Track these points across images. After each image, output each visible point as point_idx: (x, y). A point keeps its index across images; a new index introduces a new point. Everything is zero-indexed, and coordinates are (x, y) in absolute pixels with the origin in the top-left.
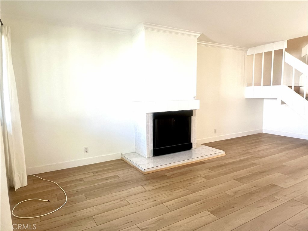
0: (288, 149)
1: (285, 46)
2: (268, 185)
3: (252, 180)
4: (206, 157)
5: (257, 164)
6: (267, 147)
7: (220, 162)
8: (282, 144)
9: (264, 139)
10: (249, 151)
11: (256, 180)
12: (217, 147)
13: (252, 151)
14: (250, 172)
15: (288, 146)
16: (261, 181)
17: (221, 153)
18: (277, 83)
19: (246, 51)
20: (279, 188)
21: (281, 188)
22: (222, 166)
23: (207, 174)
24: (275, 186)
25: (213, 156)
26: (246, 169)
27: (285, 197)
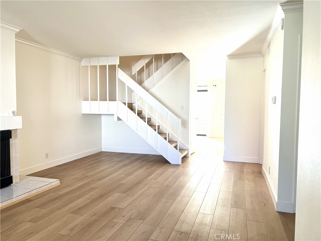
0: (125, 165)
1: (117, 63)
2: (107, 210)
3: (91, 209)
4: (35, 191)
5: (96, 188)
6: (107, 167)
7: (52, 194)
8: (120, 161)
9: (104, 158)
10: (89, 174)
11: (96, 206)
12: (50, 176)
13: (92, 173)
14: (89, 199)
15: (125, 162)
16: (101, 206)
17: (54, 182)
18: (113, 98)
19: (81, 61)
20: (118, 209)
21: (120, 209)
22: (55, 199)
23: (35, 216)
24: (114, 208)
25: (44, 188)
26: (84, 197)
27: (124, 218)
